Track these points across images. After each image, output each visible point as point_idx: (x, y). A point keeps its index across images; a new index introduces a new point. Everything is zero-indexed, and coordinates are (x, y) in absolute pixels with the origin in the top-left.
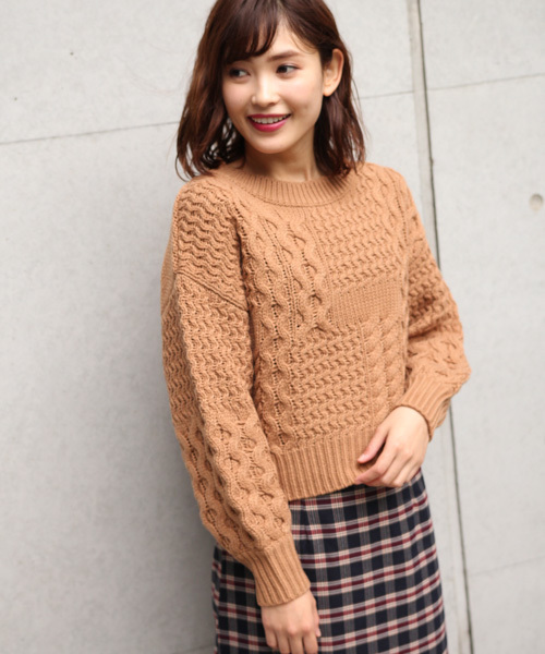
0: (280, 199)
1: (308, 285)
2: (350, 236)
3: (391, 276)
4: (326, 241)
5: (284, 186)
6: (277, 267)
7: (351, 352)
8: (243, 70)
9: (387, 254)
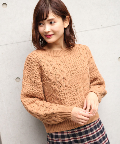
0: (54, 55)
1: (62, 76)
2: (73, 63)
3: (85, 72)
4: (67, 64)
5: (55, 51)
6: (53, 72)
7: (76, 92)
8: (42, 23)
9: (84, 67)
